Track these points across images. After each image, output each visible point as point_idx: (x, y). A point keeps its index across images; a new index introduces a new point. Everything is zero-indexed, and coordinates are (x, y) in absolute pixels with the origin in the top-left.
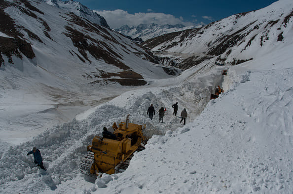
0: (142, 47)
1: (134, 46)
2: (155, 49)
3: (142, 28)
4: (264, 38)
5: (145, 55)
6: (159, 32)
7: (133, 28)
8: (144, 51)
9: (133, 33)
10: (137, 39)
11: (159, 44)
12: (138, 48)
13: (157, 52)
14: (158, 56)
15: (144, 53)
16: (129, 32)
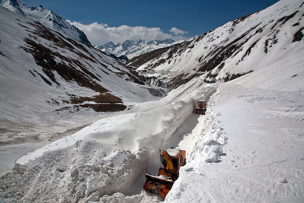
0: (126, 67)
1: (116, 65)
2: (141, 68)
3: (128, 45)
4: (270, 42)
5: (129, 75)
6: (146, 49)
7: (118, 45)
8: (128, 71)
9: (118, 51)
10: (122, 57)
11: (145, 62)
12: (121, 67)
13: (143, 71)
14: (145, 75)
15: (127, 73)
16: (114, 49)
